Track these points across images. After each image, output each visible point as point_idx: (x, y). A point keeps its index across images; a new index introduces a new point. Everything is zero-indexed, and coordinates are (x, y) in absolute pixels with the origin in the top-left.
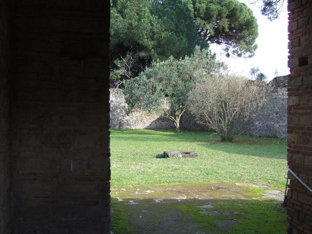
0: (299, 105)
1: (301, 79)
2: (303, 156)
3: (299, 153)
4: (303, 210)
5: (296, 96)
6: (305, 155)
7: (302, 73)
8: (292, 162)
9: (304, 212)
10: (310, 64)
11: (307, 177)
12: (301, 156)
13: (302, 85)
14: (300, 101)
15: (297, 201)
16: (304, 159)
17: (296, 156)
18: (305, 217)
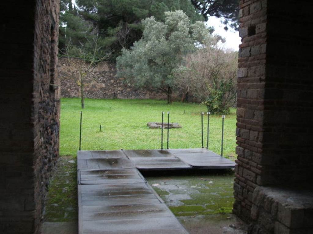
0: (247, 77)
1: (249, 50)
2: (248, 131)
3: (245, 128)
4: (246, 186)
5: (245, 67)
6: (250, 129)
7: (251, 43)
8: (240, 137)
9: (247, 188)
10: (257, 34)
11: (251, 152)
12: (247, 131)
13: (250, 56)
14: (248, 73)
15: (242, 177)
16: (249, 133)
17: (243, 131)
18: (248, 193)
